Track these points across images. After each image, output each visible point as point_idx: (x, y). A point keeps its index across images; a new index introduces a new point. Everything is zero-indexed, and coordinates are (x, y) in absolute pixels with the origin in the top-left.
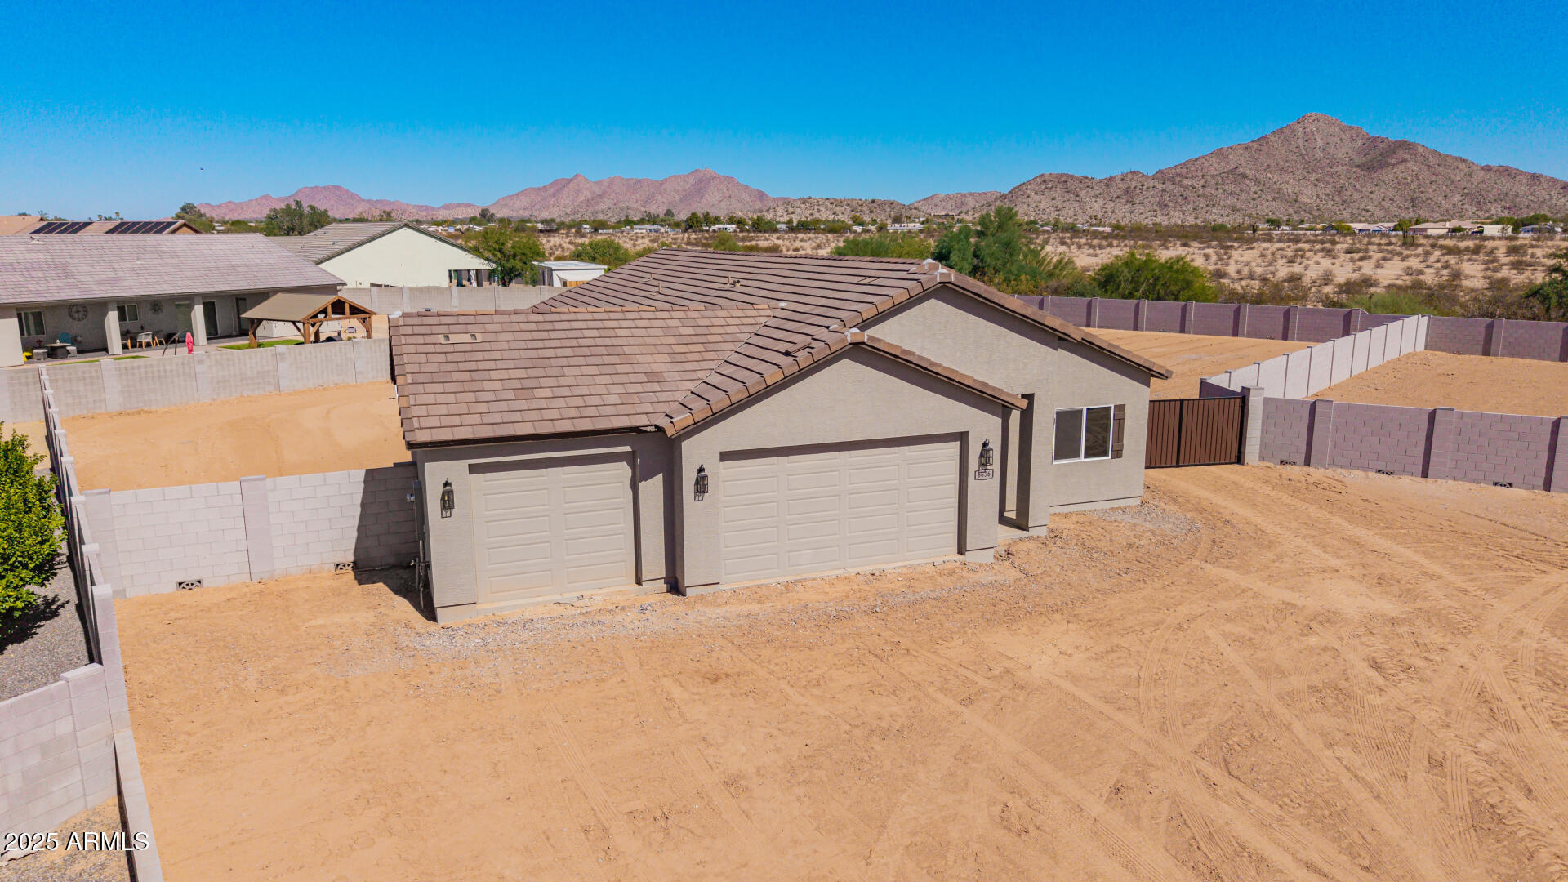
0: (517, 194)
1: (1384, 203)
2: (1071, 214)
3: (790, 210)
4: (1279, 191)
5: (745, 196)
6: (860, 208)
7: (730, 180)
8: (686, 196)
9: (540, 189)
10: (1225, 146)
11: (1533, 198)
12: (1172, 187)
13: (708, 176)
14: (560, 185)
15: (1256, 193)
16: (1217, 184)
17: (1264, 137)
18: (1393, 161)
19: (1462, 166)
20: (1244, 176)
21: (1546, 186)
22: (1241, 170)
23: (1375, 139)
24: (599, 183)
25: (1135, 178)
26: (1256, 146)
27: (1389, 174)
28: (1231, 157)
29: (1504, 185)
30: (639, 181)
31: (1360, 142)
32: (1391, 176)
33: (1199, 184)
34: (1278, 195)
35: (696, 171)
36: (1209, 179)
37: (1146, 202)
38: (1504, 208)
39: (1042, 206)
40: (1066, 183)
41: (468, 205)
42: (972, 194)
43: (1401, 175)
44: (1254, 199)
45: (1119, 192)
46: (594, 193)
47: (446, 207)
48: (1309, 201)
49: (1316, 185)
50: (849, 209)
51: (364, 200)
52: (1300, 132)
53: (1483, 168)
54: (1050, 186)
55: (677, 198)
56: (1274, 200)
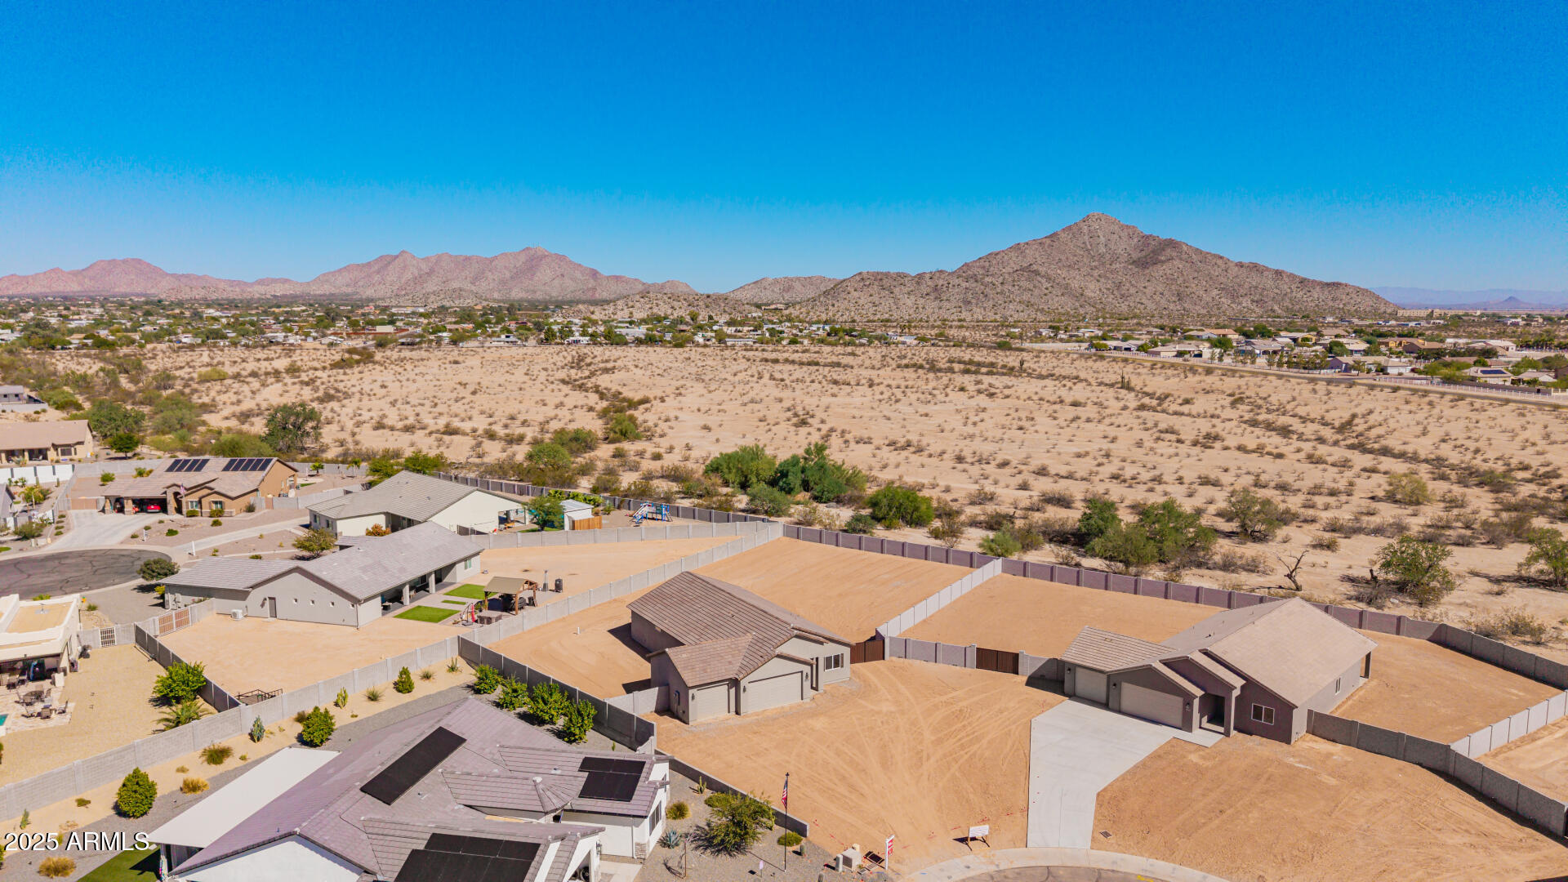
0: (340, 271)
1: (1155, 297)
2: (887, 310)
3: (631, 304)
4: (1067, 286)
5: (578, 275)
6: (696, 303)
7: (562, 258)
8: (516, 273)
9: (364, 265)
10: (1022, 241)
11: (1277, 291)
12: (974, 285)
13: (539, 253)
14: (386, 262)
15: (1047, 289)
16: (1014, 281)
17: (1055, 234)
18: (1163, 258)
19: (1220, 262)
20: (1037, 273)
21: (1287, 280)
22: (1035, 267)
23: (1148, 237)
24: (427, 259)
25: (942, 277)
26: (1048, 241)
27: (1158, 271)
28: (1027, 251)
29: (1254, 279)
30: (467, 259)
31: (1136, 240)
32: (1161, 273)
33: (998, 281)
34: (1067, 290)
35: (528, 249)
36: (1007, 276)
37: (952, 298)
38: (1253, 301)
39: (861, 302)
40: (883, 282)
41: (286, 281)
42: (798, 279)
43: (1169, 272)
44: (1045, 295)
45: (929, 290)
46: (421, 270)
47: (261, 282)
48: (1093, 295)
49: (1098, 281)
50: (686, 304)
51: (167, 274)
52: (1085, 229)
53: (1236, 265)
54: (867, 283)
55: (508, 275)
56: (1062, 295)
